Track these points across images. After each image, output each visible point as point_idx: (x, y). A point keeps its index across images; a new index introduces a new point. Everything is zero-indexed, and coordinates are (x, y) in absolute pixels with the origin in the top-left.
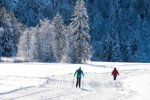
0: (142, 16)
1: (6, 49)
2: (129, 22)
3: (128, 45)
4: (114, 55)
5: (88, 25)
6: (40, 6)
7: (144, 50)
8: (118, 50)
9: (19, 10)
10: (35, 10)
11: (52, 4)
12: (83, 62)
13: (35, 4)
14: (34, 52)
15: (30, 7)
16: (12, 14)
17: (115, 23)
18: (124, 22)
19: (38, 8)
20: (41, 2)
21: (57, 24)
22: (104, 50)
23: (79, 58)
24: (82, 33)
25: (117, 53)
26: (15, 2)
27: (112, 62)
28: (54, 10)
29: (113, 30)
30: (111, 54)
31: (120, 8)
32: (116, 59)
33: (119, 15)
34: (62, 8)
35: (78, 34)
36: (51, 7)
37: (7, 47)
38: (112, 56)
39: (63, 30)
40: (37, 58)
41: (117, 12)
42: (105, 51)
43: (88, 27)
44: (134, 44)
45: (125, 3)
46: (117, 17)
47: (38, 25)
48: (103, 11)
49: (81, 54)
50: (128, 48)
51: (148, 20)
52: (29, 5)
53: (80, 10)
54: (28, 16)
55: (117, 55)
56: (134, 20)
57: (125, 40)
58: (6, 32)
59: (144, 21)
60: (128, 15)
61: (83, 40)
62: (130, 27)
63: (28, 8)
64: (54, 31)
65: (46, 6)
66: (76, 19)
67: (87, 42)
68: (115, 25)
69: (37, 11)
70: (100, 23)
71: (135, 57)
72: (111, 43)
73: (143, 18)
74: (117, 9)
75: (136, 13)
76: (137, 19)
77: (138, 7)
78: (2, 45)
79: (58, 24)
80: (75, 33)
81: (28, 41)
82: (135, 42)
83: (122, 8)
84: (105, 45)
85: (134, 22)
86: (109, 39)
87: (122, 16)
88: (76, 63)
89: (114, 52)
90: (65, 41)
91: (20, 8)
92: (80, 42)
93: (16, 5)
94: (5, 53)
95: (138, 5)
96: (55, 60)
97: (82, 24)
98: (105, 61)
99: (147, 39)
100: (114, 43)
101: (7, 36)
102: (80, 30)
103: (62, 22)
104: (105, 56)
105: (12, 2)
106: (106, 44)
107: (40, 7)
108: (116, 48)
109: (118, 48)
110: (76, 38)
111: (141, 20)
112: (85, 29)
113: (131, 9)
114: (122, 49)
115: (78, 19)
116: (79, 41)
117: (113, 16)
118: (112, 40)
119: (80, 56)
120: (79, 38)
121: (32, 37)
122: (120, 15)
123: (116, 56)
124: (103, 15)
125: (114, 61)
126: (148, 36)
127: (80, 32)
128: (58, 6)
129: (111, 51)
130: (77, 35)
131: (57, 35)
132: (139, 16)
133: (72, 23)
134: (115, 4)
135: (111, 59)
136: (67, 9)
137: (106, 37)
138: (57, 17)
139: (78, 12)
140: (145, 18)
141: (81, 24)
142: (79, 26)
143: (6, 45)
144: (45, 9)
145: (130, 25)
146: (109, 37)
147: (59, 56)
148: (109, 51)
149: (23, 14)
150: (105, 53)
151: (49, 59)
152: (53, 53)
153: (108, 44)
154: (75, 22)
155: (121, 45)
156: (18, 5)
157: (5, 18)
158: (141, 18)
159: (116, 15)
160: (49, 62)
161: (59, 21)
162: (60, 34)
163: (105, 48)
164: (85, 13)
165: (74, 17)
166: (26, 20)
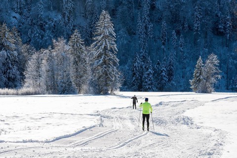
0: (178, 33)
1: (9, 79)
2: (162, 40)
3: (164, 70)
4: (146, 82)
5: (115, 45)
6: (47, 21)
7: (181, 75)
8: (151, 76)
9: (21, 27)
10: (42, 27)
11: (63, 19)
12: (109, 92)
13: (41, 20)
14: (46, 82)
15: (34, 24)
16: (15, 33)
17: (143, 42)
18: (155, 40)
19: (45, 25)
20: (49, 16)
21: (75, 45)
22: (133, 76)
23: (105, 88)
24: (108, 55)
25: (149, 80)
26: (15, 18)
27: (144, 91)
28: (66, 26)
29: (142, 51)
30: (142, 82)
31: (149, 22)
32: (149, 88)
33: (148, 31)
34: (75, 24)
35: (103, 57)
36: (62, 23)
37: (11, 75)
38: (143, 84)
39: (82, 52)
40: (51, 89)
41: (146, 28)
42: (134, 78)
43: (116, 48)
44: (168, 69)
45: (156, 16)
46: (147, 34)
47: (50, 46)
48: (128, 27)
49: (108, 82)
50: (164, 74)
51: (185, 37)
52: (34, 21)
53: (105, 27)
54: (33, 35)
55: (149, 82)
56: (168, 38)
57: (159, 64)
58: (9, 56)
59: (181, 39)
60: (160, 32)
61: (110, 64)
62: (163, 47)
63: (33, 24)
64: (72, 54)
65: (56, 22)
66: (99, 38)
67: (115, 67)
68: (145, 44)
69: (44, 29)
70: (125, 42)
71: (172, 84)
72: (141, 67)
73: (180, 35)
74: (146, 25)
75: (170, 28)
76: (171, 36)
77: (173, 22)
78: (4, 73)
79: (77, 45)
80: (99, 56)
81: (39, 67)
82: (170, 65)
83: (153, 23)
84: (134, 70)
85: (168, 40)
86: (138, 63)
87: (152, 32)
88: (101, 95)
89: (145, 78)
90: (86, 66)
91: (21, 25)
92: (105, 68)
93: (16, 21)
94: (9, 83)
95: (172, 18)
96: (74, 91)
97: (108, 44)
98: (135, 91)
99: (185, 61)
100: (145, 67)
101: (10, 62)
102: (106, 52)
103: (81, 42)
104: (134, 85)
105: (12, 17)
106: (136, 69)
107: (47, 23)
108: (148, 74)
109: (151, 74)
110: (101, 61)
111: (176, 38)
112: (111, 50)
113: (164, 23)
114: (156, 75)
115: (103, 38)
116: (105, 66)
117: (141, 33)
118: (142, 63)
119: (106, 85)
120: (105, 62)
121: (44, 61)
122: (150, 31)
123: (149, 85)
124: (128, 31)
125: (146, 90)
126: (186, 58)
127: (106, 54)
128: (70, 21)
129: (141, 77)
130: (101, 58)
131: (75, 59)
132: (174, 32)
133: (95, 42)
134: (143, 17)
135: (142, 88)
136: (82, 25)
137: (136, 60)
138: (75, 36)
139: (102, 29)
140: (182, 35)
141: (106, 44)
142: (105, 47)
143: (9, 73)
144: (54, 25)
145: (164, 44)
146: (139, 60)
147: (79, 85)
148: (139, 78)
149: (26, 33)
150: (134, 81)
151: (66, 90)
152: (71, 82)
153: (137, 68)
154: (99, 41)
155: (154, 69)
156: (20, 22)
157: (7, 38)
158: (177, 35)
159: (144, 32)
160: (67, 94)
161: (77, 41)
162: (79, 57)
163: (134, 74)
164: (112, 30)
165: (97, 35)
166: (30, 41)
